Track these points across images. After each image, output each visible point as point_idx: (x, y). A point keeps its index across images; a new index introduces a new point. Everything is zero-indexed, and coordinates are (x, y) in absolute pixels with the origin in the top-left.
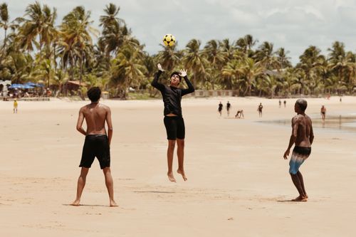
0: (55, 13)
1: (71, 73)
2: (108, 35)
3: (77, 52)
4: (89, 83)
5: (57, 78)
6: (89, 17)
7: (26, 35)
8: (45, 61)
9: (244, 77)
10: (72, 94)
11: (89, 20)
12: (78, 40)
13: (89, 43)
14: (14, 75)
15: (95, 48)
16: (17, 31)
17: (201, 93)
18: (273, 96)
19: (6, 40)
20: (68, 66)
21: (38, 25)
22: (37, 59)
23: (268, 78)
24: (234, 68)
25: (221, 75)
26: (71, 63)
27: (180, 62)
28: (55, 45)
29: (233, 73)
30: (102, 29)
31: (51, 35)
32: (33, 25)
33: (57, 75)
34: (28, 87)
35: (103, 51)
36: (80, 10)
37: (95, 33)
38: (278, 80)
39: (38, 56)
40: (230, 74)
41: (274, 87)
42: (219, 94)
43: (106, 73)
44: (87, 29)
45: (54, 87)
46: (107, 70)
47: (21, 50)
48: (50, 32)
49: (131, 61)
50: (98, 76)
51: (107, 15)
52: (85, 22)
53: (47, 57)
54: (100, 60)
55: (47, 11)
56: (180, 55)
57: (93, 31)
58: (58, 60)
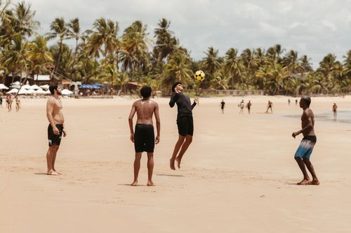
0: (117, 26)
1: (130, 75)
2: (160, 45)
3: (135, 58)
4: (146, 84)
5: (119, 80)
6: (145, 29)
7: (94, 44)
8: (109, 66)
9: (273, 79)
10: (132, 93)
11: (146, 32)
12: (137, 48)
13: (146, 51)
14: (84, 78)
15: (151, 55)
16: (86, 42)
17: (238, 93)
18: (297, 95)
19: (77, 48)
20: (128, 70)
21: (103, 36)
22: (102, 64)
23: (293, 80)
24: (265, 72)
25: (255, 78)
26: (131, 67)
27: (221, 67)
28: (117, 53)
29: (264, 76)
30: (156, 39)
31: (114, 45)
32: (99, 36)
33: (119, 77)
34: (95, 87)
35: (157, 58)
36: (138, 24)
37: (150, 43)
38: (302, 82)
39: (103, 62)
40: (262, 76)
41: (299, 87)
42: (253, 93)
43: (160, 75)
44: (144, 39)
45: (117, 87)
46: (161, 73)
47: (89, 57)
48: (113, 42)
49: (180, 66)
50: (153, 78)
51: (160, 28)
52: (142, 33)
53: (112, 63)
54: (154, 64)
55: (111, 25)
56: (220, 61)
57: (149, 41)
58: (120, 65)
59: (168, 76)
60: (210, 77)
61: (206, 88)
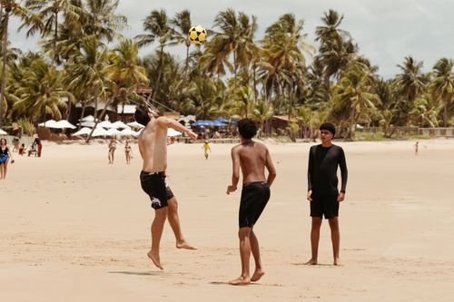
0: (254, 24)
1: (276, 104)
2: (327, 53)
3: (284, 76)
4: (301, 118)
5: (257, 112)
6: (300, 28)
7: (216, 53)
8: (242, 89)
10: (279, 134)
11: (302, 33)
12: (287, 60)
13: (301, 64)
14: (199, 108)
15: (310, 71)
16: (202, 49)
19: (188, 60)
20: (273, 95)
21: (231, 40)
22: (230, 86)
26: (277, 92)
27: (424, 90)
28: (254, 67)
30: (318, 44)
31: (250, 54)
32: (224, 39)
33: (258, 107)
34: (219, 124)
35: (320, 75)
36: (289, 19)
37: (309, 49)
39: (231, 82)
43: (325, 104)
44: (298, 45)
46: (326, 101)
47: (208, 74)
48: (248, 50)
49: (358, 88)
50: (314, 109)
51: (325, 25)
52: (295, 35)
53: (245, 83)
54: (316, 86)
55: (245, 20)
56: (424, 79)
57: (306, 48)
58: (260, 87)
59: (338, 105)
60: (408, 107)
61: (401, 125)
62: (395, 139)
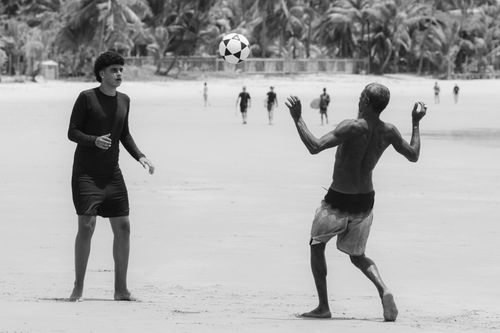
4: (11, 40)
9: (382, 29)
17: (279, 66)
18: (451, 72)
23: (439, 31)
24: (358, 6)
25: (327, 23)
29: (356, 18)
38: (464, 35)
40: (347, 19)
41: (454, 50)
42: (322, 68)
43: (53, 15)
46: (55, 9)
50: (32, 24)
59: (75, 17)
60: (198, 22)
61: (185, 53)
62: (176, 77)
